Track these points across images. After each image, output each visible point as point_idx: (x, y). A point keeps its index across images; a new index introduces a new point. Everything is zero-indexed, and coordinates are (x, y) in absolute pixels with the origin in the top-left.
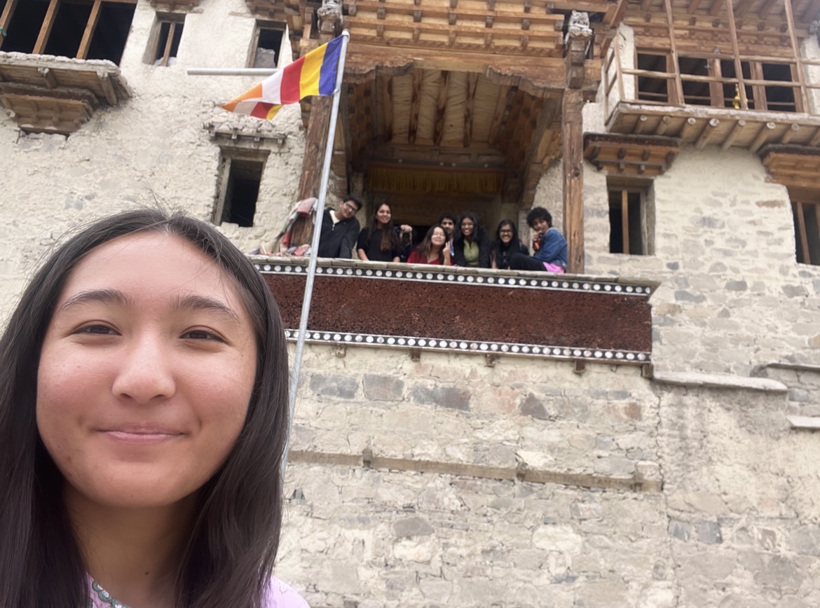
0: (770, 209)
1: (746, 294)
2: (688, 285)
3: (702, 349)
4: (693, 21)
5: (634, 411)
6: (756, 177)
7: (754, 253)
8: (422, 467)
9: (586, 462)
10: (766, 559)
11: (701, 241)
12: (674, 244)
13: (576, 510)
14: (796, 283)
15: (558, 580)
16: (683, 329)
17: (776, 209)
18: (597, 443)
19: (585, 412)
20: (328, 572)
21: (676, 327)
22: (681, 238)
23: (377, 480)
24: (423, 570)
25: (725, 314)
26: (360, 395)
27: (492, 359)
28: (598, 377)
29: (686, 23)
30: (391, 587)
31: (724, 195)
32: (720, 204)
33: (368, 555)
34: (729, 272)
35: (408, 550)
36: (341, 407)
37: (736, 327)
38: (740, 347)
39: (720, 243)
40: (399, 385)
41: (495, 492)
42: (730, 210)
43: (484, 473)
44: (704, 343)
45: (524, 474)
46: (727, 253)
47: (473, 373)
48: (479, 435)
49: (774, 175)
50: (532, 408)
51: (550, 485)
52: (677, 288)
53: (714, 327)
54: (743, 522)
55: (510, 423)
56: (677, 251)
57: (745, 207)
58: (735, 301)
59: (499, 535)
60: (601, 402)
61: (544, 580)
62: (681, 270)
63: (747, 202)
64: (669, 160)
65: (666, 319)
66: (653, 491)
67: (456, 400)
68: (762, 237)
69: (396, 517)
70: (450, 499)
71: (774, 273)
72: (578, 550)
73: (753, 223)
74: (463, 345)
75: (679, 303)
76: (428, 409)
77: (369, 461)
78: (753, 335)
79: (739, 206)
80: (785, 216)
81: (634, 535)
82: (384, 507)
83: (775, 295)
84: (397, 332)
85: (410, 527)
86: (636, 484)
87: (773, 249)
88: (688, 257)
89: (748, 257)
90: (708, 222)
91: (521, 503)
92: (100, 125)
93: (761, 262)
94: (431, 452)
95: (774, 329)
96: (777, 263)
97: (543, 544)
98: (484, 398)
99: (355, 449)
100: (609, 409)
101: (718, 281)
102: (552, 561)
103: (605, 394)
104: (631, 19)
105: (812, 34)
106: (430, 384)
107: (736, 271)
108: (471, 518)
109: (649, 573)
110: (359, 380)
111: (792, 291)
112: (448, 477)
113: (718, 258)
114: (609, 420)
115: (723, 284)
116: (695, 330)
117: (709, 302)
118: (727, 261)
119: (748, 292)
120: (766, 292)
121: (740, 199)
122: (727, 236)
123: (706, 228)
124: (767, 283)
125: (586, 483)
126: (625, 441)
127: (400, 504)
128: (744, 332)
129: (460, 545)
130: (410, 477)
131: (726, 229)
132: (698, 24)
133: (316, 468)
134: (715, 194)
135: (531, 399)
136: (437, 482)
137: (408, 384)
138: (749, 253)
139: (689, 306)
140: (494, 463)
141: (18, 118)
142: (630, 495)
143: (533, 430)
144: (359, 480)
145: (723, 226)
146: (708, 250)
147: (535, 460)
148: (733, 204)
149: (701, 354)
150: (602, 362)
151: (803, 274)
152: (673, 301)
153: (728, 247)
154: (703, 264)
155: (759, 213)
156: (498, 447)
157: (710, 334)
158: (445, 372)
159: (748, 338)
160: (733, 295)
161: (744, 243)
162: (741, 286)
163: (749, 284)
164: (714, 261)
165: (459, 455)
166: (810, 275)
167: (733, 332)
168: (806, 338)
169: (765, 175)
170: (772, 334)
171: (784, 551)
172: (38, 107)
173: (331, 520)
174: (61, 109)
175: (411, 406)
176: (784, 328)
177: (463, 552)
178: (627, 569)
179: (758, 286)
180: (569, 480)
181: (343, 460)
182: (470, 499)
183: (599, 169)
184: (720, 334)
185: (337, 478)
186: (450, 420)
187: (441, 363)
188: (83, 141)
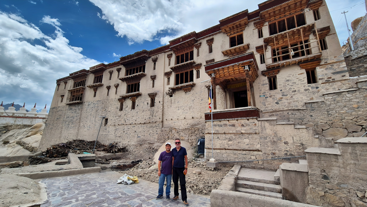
0: (301, 75)
1: (296, 93)
2: (284, 93)
3: (287, 104)
4: (283, 40)
5: (255, 125)
6: (298, 69)
7: (298, 84)
8: (230, 134)
9: (249, 131)
10: (272, 141)
11: (287, 84)
12: (281, 86)
13: (248, 137)
14: (307, 88)
15: (246, 145)
16: (283, 101)
17: (303, 74)
18: (251, 129)
19: (249, 125)
20: (222, 145)
21: (282, 101)
22: (282, 85)
23: (226, 135)
24: (231, 144)
25: (292, 97)
26: (223, 126)
27: (237, 120)
28: (251, 121)
29: (282, 41)
30: (228, 146)
31: (291, 75)
32: (290, 77)
33: (226, 143)
34: (293, 89)
35: (230, 142)
36: (221, 128)
37: (294, 99)
38: (295, 102)
39: (291, 84)
40: (227, 125)
41: (239, 136)
42: (292, 77)
43: (237, 134)
44: (288, 103)
45: (242, 133)
46: (292, 86)
47: (235, 122)
48: (237, 129)
49: (302, 68)
50: (243, 125)
51: (245, 134)
52: (282, 94)
53: (290, 100)
54: (269, 137)
55: (240, 128)
56: (282, 87)
57: (295, 76)
58: (294, 94)
59: (240, 140)
60: (251, 124)
61: (245, 145)
62: (283, 91)
63: (296, 75)
64: (279, 72)
65: (280, 100)
66: (258, 134)
67: (233, 125)
68: (300, 81)
69: (228, 139)
70: (234, 137)
71: (303, 87)
72: (249, 141)
73: (297, 78)
74: (233, 119)
75: (283, 97)
76: (231, 127)
77: (225, 133)
78: (297, 100)
79: (294, 76)
80: (305, 75)
81: (256, 139)
82: (227, 138)
83: (302, 91)
84: (226, 118)
85: (230, 140)
86: (256, 133)
87: (302, 83)
88: (284, 88)
89: (296, 85)
90: (288, 81)
91: (242, 137)
92: (193, 89)
93: (299, 86)
94: (231, 132)
95: (302, 98)
96: (303, 85)
97: (245, 141)
98: (237, 125)
99: (223, 132)
100: (252, 125)
101: (290, 91)
102: (246, 143)
103: (252, 123)
104: (270, 44)
105: (312, 33)
106: (230, 124)
107: (294, 89)
108: (236, 139)
109: (257, 143)
110: (223, 124)
111: (306, 90)
112: (233, 134)
113: (290, 87)
114: (252, 126)
115: (291, 92)
116: (286, 101)
117: (289, 95)
118: (292, 87)
119: (297, 92)
120: (301, 91)
121: (294, 75)
122: (292, 82)
123: (288, 82)
124: (301, 89)
125: (250, 134)
126: (254, 128)
127: (228, 138)
128: (296, 100)
129: (235, 142)
130: (229, 135)
131: (292, 81)
132: (284, 40)
133: (219, 135)
134: (289, 75)
135: (242, 124)
136: (232, 135)
137: (228, 124)
138: (297, 84)
139: (284, 97)
140: (239, 132)
141: (184, 91)
142: (255, 135)
143: (243, 128)
144: (224, 135)
145: (291, 81)
146: (288, 86)
147: (243, 132)
148: (293, 76)
149: (287, 105)
150: (251, 119)
151: (309, 86)
152: (281, 97)
153: (292, 84)
154: (287, 89)
155: (298, 76)
156: (239, 131)
157: (289, 101)
158: (232, 122)
159: (296, 101)
160: (293, 93)
161: (296, 83)
162: (295, 91)
163: (297, 91)
164: (290, 88)
165: (234, 132)
166: (310, 86)
167: (294, 100)
168: (309, 98)
169: (300, 68)
170: (302, 99)
171: (275, 140)
172: (186, 89)
173: (222, 140)
174: (188, 89)
175: (228, 127)
176: (304, 97)
177: (236, 142)
178: (255, 143)
179: (299, 90)
180: (247, 134)
181: (222, 133)
182: (236, 137)
183: (266, 76)
184: (291, 101)
185: (222, 135)
186: (233, 128)
187: (231, 121)
188: (192, 92)
